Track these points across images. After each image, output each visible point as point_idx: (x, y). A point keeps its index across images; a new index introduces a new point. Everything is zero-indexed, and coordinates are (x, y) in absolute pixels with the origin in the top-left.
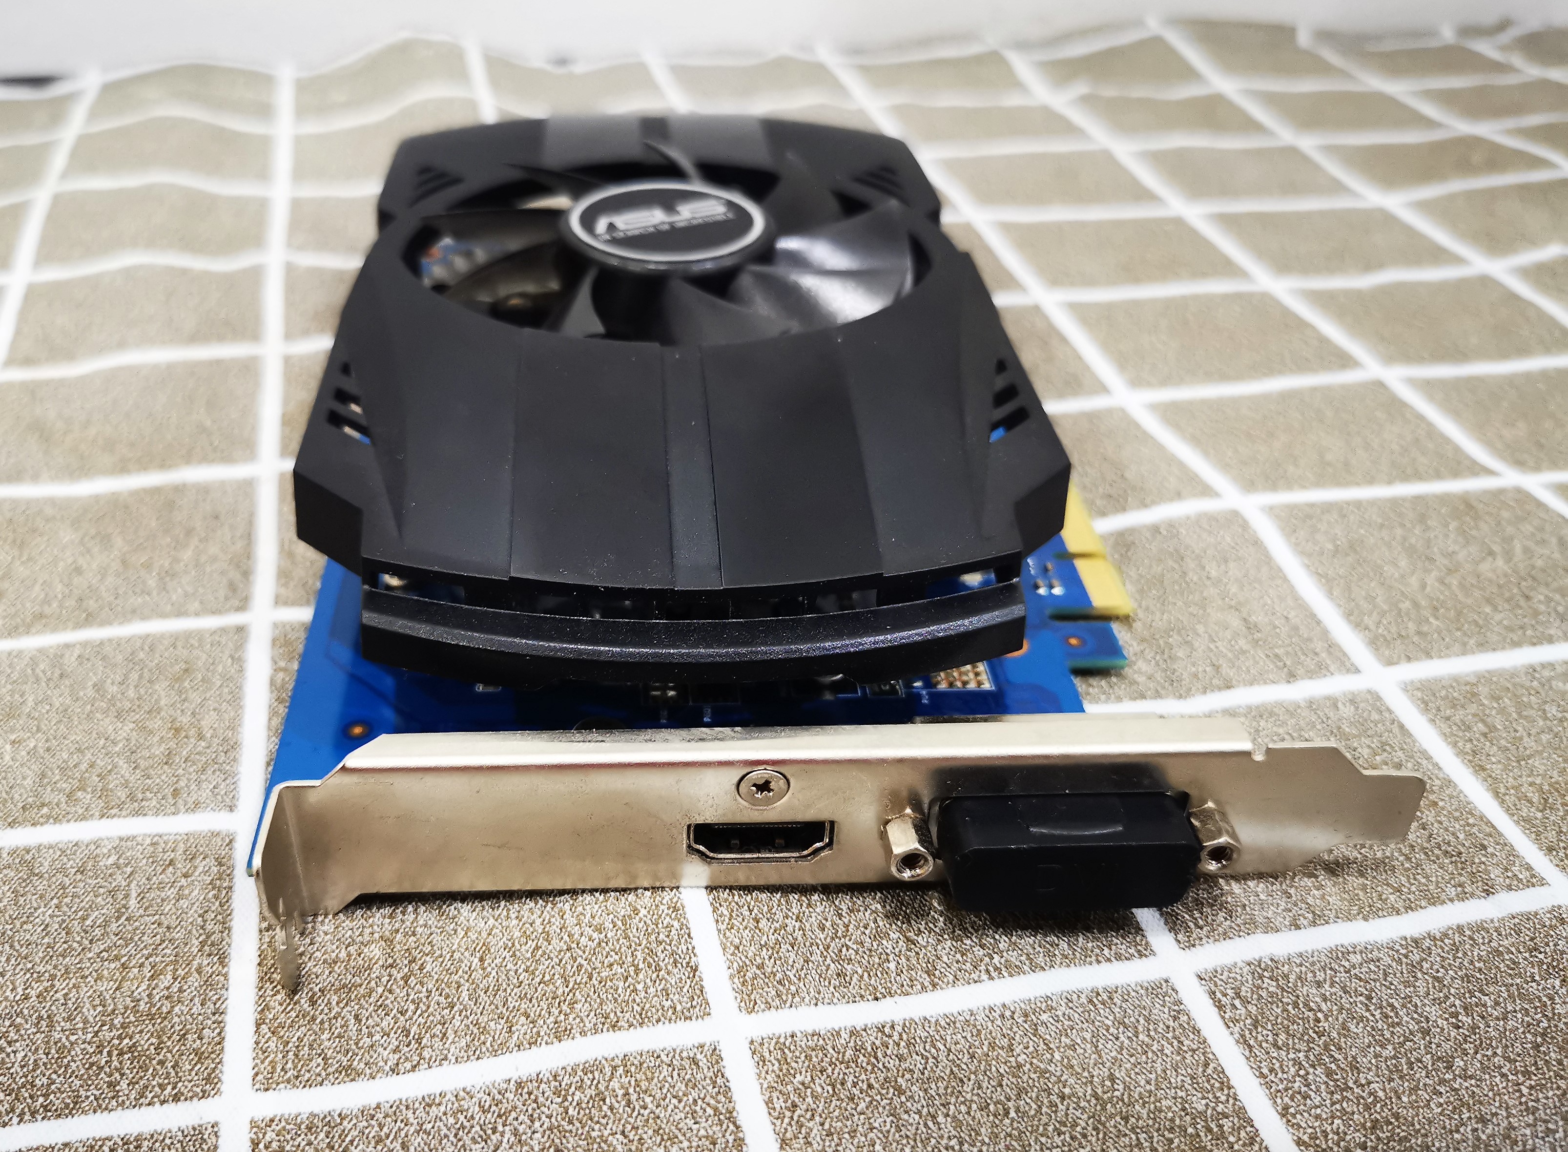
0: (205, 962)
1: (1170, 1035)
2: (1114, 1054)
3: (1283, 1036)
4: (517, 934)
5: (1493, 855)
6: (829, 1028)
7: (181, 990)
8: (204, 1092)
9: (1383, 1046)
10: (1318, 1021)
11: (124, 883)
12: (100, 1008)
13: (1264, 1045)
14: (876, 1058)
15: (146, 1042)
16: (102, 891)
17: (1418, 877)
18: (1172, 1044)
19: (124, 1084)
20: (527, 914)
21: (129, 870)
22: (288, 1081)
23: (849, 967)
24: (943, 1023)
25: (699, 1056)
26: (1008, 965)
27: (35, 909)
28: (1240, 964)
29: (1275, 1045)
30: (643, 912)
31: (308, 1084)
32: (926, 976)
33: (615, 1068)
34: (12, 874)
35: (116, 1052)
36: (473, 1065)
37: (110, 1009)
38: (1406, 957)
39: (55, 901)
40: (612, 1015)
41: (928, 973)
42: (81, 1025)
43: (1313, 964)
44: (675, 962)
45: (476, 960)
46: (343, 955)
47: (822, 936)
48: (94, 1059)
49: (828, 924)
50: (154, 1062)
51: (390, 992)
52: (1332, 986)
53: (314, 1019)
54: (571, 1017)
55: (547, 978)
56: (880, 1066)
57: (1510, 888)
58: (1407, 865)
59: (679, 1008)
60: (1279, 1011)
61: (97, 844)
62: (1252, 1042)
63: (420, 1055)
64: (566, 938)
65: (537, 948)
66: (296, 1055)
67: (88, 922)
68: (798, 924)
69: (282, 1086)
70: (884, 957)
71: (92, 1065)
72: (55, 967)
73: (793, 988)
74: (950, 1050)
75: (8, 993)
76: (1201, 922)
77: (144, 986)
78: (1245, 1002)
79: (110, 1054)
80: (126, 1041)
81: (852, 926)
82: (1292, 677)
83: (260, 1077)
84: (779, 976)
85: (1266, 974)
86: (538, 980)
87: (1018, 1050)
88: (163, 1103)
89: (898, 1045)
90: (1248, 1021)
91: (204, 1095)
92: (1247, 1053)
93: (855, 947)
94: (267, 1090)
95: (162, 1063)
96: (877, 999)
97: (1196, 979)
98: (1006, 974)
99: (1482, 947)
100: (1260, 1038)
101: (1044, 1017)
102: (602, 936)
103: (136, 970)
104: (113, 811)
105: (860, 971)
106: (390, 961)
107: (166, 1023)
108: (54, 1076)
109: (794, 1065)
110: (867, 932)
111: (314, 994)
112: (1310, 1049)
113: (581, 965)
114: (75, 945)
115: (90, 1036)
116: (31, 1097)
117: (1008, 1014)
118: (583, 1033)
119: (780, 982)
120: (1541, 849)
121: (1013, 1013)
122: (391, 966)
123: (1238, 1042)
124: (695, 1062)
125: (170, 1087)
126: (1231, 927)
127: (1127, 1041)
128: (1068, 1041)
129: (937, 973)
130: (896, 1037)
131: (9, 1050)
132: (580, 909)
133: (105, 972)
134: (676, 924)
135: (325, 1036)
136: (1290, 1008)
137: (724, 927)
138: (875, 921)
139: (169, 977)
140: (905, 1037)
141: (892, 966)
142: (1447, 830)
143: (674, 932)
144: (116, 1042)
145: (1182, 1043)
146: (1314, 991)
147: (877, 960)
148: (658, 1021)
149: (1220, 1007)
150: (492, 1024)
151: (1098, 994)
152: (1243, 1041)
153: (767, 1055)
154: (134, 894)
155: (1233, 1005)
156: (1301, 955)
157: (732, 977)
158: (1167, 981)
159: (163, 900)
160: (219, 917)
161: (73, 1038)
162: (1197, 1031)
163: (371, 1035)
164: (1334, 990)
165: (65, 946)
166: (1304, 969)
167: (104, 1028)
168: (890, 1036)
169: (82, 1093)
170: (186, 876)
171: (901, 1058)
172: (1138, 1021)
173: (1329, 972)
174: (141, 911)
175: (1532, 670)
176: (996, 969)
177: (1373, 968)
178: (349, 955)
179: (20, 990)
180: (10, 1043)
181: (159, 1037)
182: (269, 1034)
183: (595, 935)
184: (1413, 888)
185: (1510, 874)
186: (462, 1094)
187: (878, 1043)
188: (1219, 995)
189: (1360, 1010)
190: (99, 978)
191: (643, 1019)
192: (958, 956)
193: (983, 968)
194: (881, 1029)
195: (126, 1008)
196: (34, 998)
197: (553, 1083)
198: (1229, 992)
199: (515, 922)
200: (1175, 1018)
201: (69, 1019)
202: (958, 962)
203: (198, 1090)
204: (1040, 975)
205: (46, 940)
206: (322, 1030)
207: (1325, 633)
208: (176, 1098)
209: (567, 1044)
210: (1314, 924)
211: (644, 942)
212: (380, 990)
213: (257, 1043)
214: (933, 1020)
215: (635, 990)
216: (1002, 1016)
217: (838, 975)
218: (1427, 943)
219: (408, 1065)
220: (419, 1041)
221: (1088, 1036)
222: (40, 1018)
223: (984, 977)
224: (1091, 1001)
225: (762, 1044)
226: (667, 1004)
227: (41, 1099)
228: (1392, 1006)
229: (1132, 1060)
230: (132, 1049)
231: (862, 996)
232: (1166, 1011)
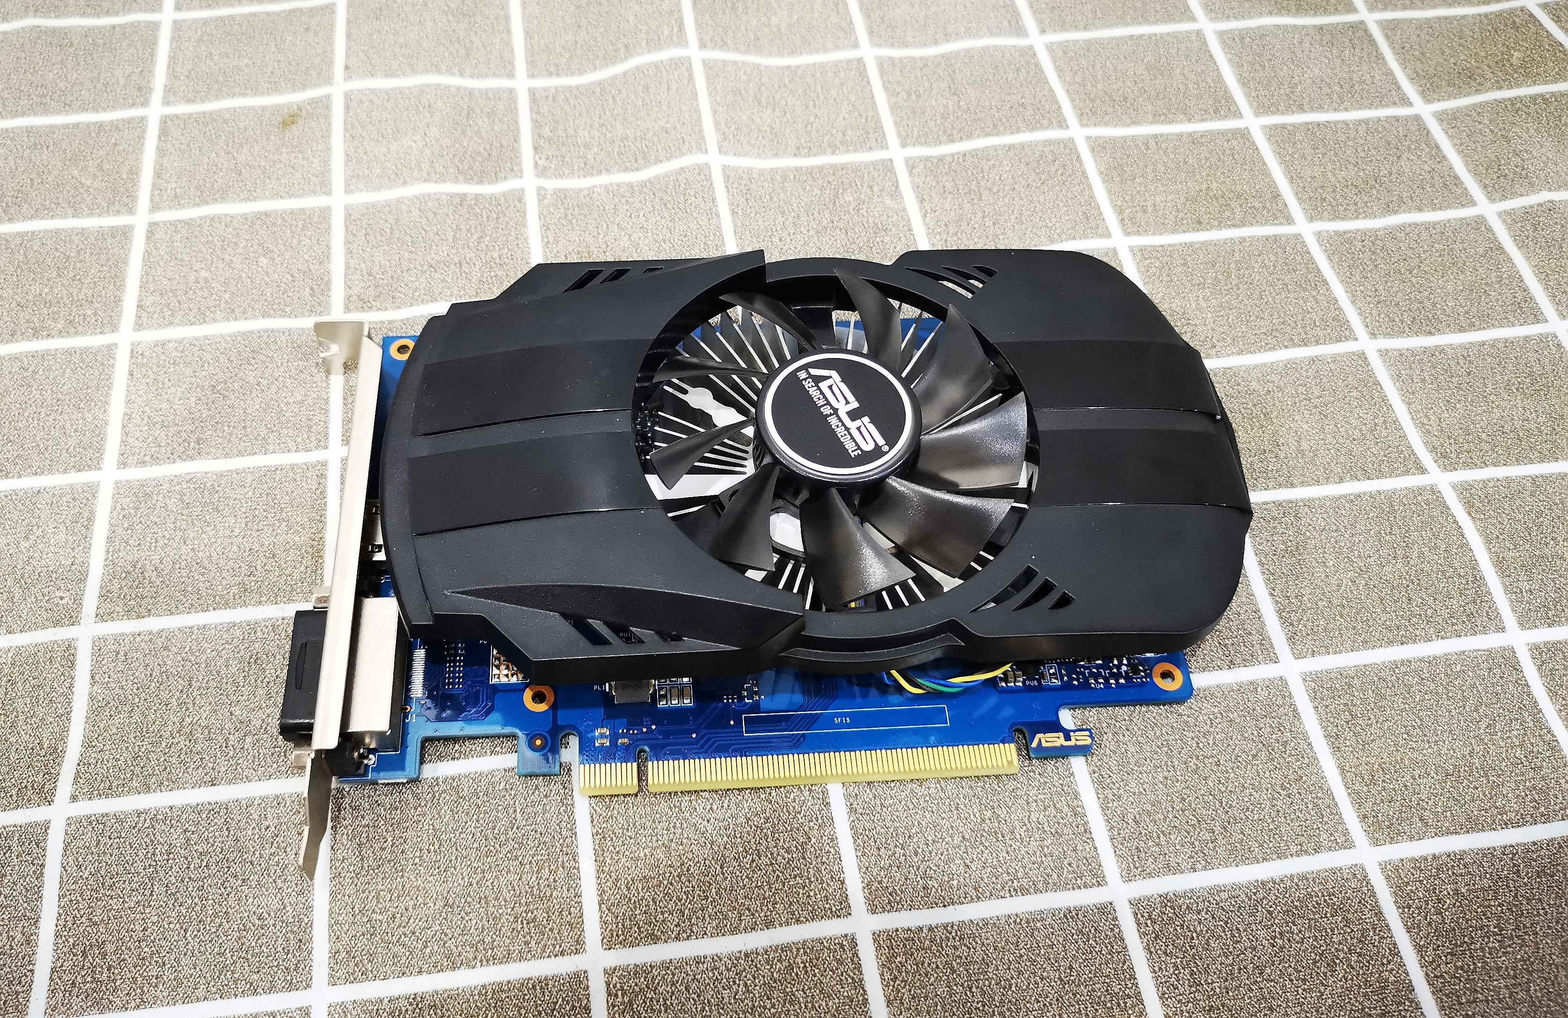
0: (565, 860)
1: (1107, 941)
2: (1074, 952)
3: (1171, 947)
4: (741, 849)
5: (1326, 823)
6: (917, 925)
7: (555, 881)
8: (576, 949)
9: (1227, 957)
10: (1192, 938)
11: (512, 803)
12: (512, 892)
13: (1159, 952)
14: (942, 947)
15: (541, 915)
16: (500, 808)
17: (1276, 836)
18: (1106, 947)
19: (533, 943)
20: (746, 835)
21: (513, 793)
22: (621, 943)
23: (930, 883)
24: (981, 925)
25: (845, 943)
26: (1022, 888)
27: (466, 823)
28: (1155, 896)
29: (1165, 953)
30: (813, 840)
31: (632, 945)
32: (973, 891)
33: (798, 950)
34: (448, 798)
35: (525, 922)
36: (720, 939)
37: (518, 892)
38: (1255, 894)
39: (475, 817)
40: (796, 913)
41: (975, 889)
42: (503, 903)
43: (1198, 898)
44: (832, 877)
45: (719, 867)
46: (642, 855)
47: (916, 860)
48: (514, 926)
49: (920, 851)
50: (547, 930)
51: (671, 884)
52: (1206, 913)
53: (630, 900)
54: (774, 913)
55: (759, 884)
56: (944, 953)
57: (1330, 849)
58: (1271, 827)
59: (834, 909)
60: (1171, 930)
61: (492, 773)
62: (1152, 950)
63: (691, 930)
64: (769, 855)
65: (753, 861)
66: (623, 925)
67: (496, 831)
68: (902, 852)
69: (617, 946)
70: (951, 876)
71: (514, 929)
72: (483, 864)
73: (898, 898)
74: (983, 944)
75: (460, 881)
76: (1137, 865)
77: (534, 878)
78: (1154, 922)
79: (522, 923)
80: (530, 914)
81: (933, 853)
82: (1232, 665)
83: (605, 940)
84: (891, 889)
85: (1169, 904)
86: (754, 885)
87: (1021, 946)
88: (556, 956)
89: (954, 939)
90: (1153, 935)
91: (577, 952)
92: (1148, 956)
93: (934, 868)
94: (610, 949)
95: (551, 930)
96: (944, 906)
97: (1128, 903)
98: (1020, 894)
99: (1302, 891)
100: (1158, 947)
101: (1038, 925)
102: (790, 856)
103: (528, 866)
104: (497, 749)
105: (936, 886)
106: (670, 862)
107: (550, 903)
108: (494, 936)
109: (896, 950)
110: (942, 858)
111: (628, 882)
112: (1185, 957)
113: (778, 876)
114: (492, 848)
115: (509, 910)
116: (485, 949)
117: (1018, 920)
118: (781, 925)
119: (890, 894)
120: (1358, 816)
121: (1021, 920)
122: (670, 866)
123: (1144, 948)
124: (842, 946)
125: (558, 946)
126: (1154, 869)
127: (1082, 944)
128: (1050, 943)
129: (980, 890)
130: (954, 934)
131: (467, 918)
132: (777, 835)
133: (511, 868)
134: (832, 850)
135: (638, 912)
136: (1178, 928)
137: (859, 854)
138: (947, 851)
139: (547, 871)
140: (959, 933)
141: (955, 883)
142: (1302, 800)
143: (831, 856)
144: (524, 914)
145: (1113, 947)
146: (1195, 917)
147: (947, 879)
148: (822, 918)
149: (1138, 924)
150: (730, 913)
151: (1070, 912)
152: (1147, 948)
153: (881, 942)
154: (518, 810)
155: (1146, 924)
156: (1192, 891)
157: (864, 888)
158: (1111, 904)
159: (535, 814)
160: (569, 826)
161: (500, 911)
162: (1122, 940)
163: (662, 913)
164: (1207, 916)
165: (486, 849)
166: (1192, 901)
167: (517, 905)
168: (950, 933)
169: (511, 948)
170: (546, 796)
171: (955, 948)
172: (1090, 931)
173: (1207, 903)
174: (524, 822)
175: (1394, 666)
176: (1015, 890)
177: (1233, 903)
178: (645, 855)
179: (466, 879)
180: (466, 914)
181: (547, 913)
182: (607, 911)
183: (786, 855)
184: (1271, 845)
185: (1333, 838)
186: (715, 958)
187: (943, 937)
188: (1139, 916)
189: (1219, 931)
190: (509, 871)
191: (814, 917)
192: (994, 879)
193: (1007, 888)
194: (945, 928)
195: (527, 893)
196: (475, 885)
197: (765, 956)
198: (1146, 915)
199: (739, 840)
200: (1112, 930)
201: (496, 899)
202: (993, 883)
203: (573, 948)
204: (1039, 896)
205: (475, 845)
206: (635, 907)
207: (1263, 625)
208: (562, 953)
209: (772, 931)
210: (1205, 868)
211: (814, 863)
212: (665, 882)
213: (601, 918)
214: (975, 922)
215: (809, 896)
216: (1015, 922)
217: (924, 888)
218: (1271, 885)
219: (685, 935)
220: (690, 919)
221: (1061, 940)
222: (480, 898)
223: (1008, 895)
224: (1065, 916)
225: (879, 936)
226: (828, 906)
227: (490, 952)
228: (1238, 929)
229: (1084, 957)
230: (534, 920)
231: (936, 904)
232: (1107, 924)
